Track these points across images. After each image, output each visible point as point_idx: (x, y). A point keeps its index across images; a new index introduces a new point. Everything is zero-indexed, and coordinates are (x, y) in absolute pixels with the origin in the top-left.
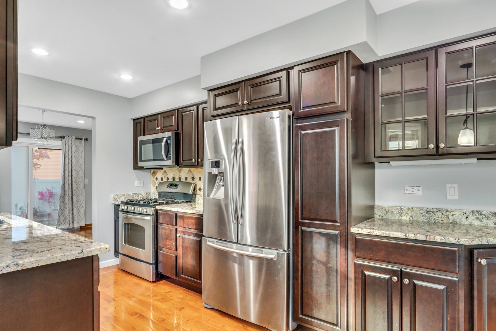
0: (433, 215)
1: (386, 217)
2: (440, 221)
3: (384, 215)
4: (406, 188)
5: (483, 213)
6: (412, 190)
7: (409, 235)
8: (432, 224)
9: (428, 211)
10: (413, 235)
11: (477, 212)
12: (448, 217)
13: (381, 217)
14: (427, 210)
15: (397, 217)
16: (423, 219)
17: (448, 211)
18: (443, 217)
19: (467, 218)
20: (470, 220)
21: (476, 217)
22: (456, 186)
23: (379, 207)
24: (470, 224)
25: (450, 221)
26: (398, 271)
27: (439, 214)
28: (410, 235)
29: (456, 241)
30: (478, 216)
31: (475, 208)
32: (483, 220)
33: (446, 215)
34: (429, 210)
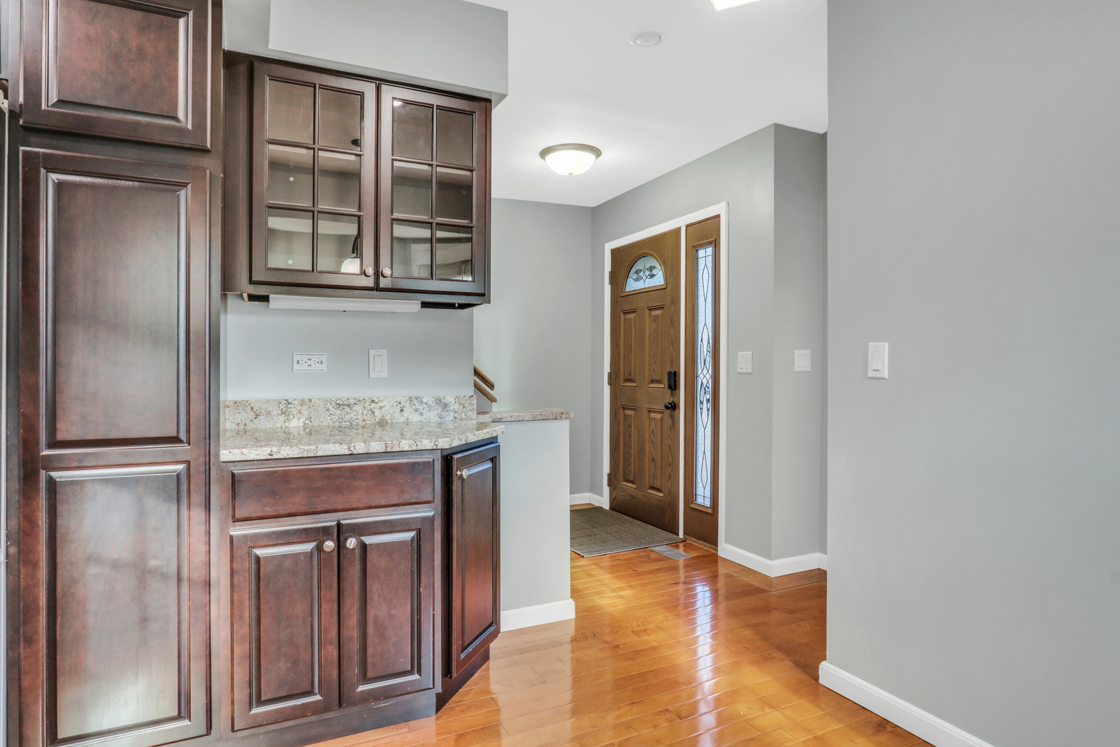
0: (349, 411)
1: (254, 426)
2: (361, 422)
3: (249, 421)
4: (296, 358)
5: (425, 400)
6: (309, 362)
7: (354, 446)
8: (347, 429)
9: (339, 404)
10: (362, 444)
11: (416, 399)
12: (373, 413)
13: (242, 426)
14: (338, 402)
15: (279, 422)
16: (330, 422)
17: (373, 401)
18: (365, 412)
19: (402, 411)
20: (406, 415)
21: (414, 407)
22: (384, 352)
23: (239, 404)
24: (406, 421)
25: (377, 420)
26: (331, 527)
27: (359, 408)
28: (357, 447)
29: (433, 444)
30: (417, 406)
31: (413, 394)
32: (424, 412)
33: (371, 410)
34: (341, 403)
